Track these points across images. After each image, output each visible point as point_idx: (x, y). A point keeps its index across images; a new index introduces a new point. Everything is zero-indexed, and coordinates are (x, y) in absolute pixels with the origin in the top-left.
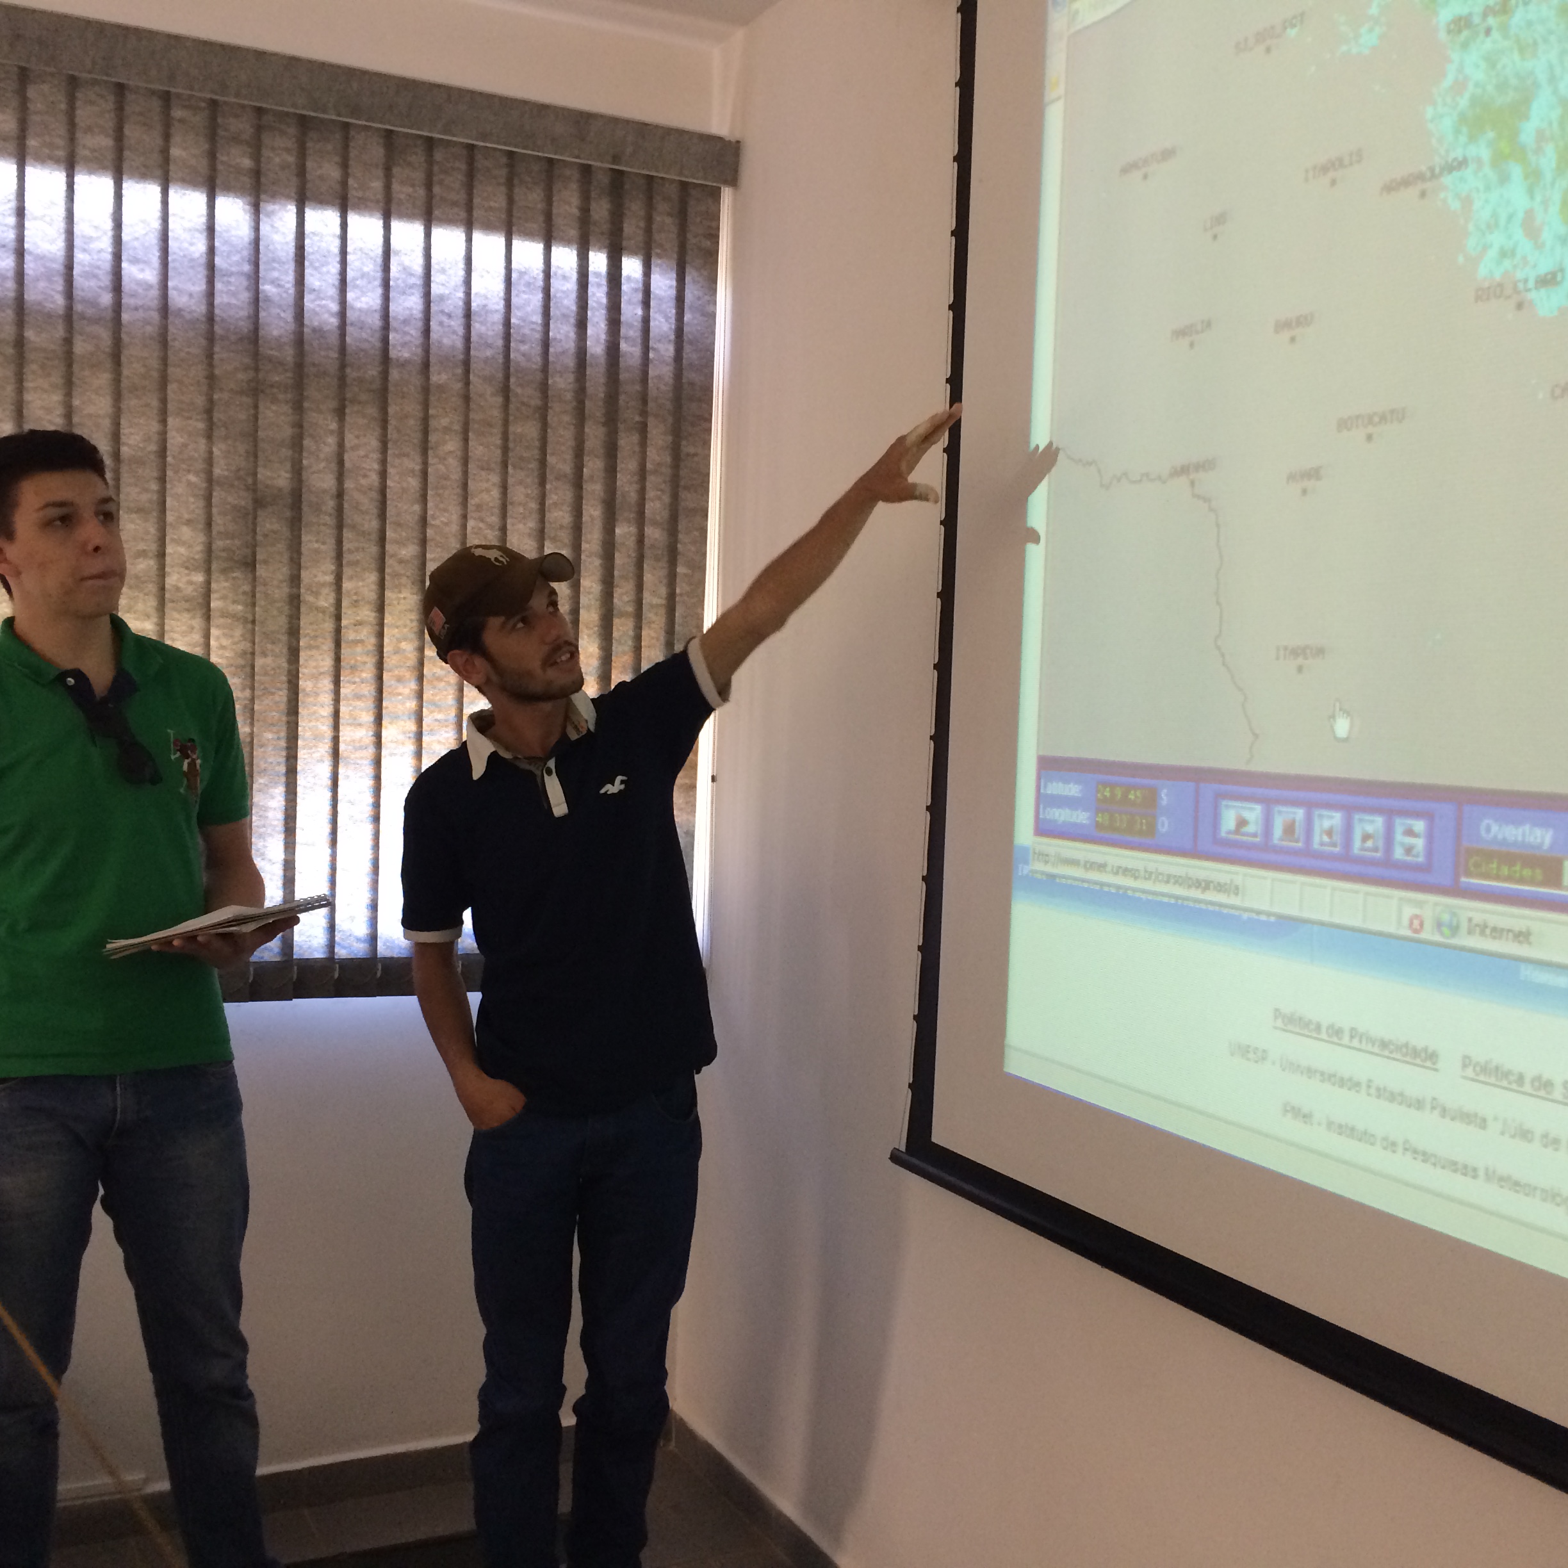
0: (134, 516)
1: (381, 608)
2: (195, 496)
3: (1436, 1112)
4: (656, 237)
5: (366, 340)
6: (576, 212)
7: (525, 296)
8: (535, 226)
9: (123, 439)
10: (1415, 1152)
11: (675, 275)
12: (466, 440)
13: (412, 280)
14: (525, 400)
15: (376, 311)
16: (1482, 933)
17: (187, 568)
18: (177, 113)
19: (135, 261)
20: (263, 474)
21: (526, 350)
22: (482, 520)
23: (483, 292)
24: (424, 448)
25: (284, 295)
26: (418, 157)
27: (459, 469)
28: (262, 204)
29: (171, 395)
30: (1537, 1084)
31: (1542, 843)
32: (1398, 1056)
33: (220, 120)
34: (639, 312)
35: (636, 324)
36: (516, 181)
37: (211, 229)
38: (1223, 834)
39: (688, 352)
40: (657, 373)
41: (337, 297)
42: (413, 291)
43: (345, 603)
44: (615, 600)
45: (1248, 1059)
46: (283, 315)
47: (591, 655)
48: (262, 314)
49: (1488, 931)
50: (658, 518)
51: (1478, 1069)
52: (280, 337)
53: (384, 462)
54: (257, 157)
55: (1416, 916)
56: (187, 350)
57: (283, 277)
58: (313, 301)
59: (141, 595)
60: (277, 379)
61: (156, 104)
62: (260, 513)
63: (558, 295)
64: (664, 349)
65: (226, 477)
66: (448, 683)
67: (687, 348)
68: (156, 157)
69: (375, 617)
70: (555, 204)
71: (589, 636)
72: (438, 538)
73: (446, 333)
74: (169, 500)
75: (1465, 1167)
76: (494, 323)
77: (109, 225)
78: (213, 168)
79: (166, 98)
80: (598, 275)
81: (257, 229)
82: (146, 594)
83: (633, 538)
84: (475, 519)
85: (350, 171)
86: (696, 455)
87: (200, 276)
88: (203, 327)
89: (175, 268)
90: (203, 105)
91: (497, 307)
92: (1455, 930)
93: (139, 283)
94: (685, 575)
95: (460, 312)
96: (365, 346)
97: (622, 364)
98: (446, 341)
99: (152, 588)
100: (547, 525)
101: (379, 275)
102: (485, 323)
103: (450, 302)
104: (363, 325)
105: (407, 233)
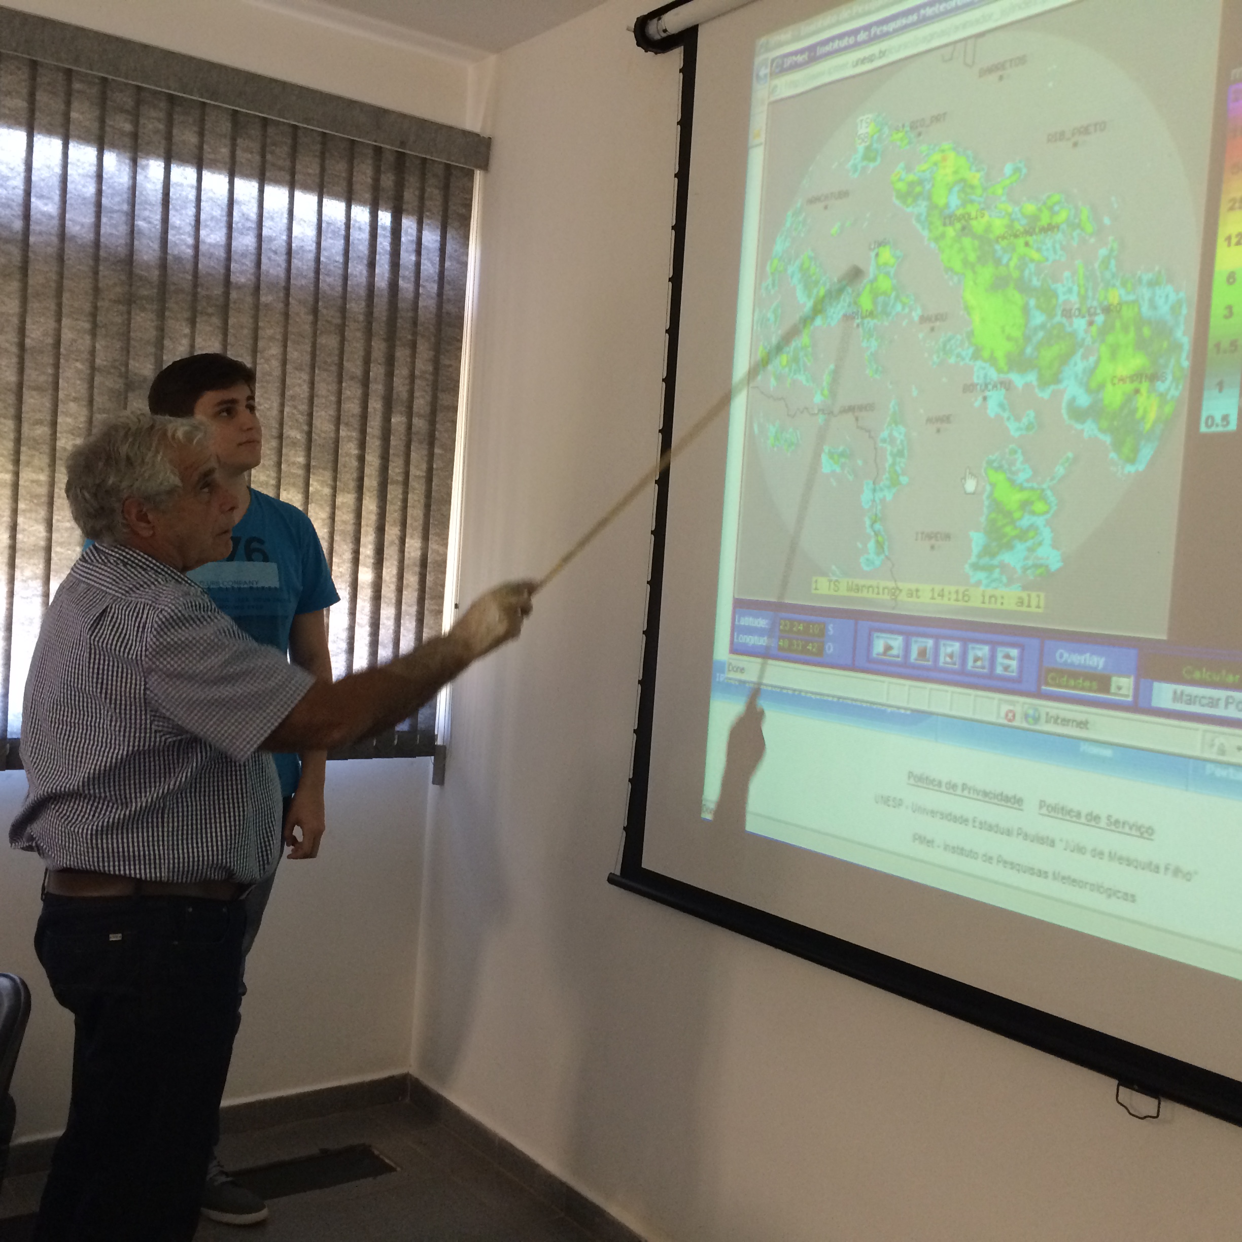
0: (34, 393)
2: (80, 379)
3: (1021, 837)
4: (428, 203)
5: (214, 268)
6: (369, 180)
7: (331, 241)
8: (340, 189)
9: (27, 333)
10: (1005, 862)
11: (439, 233)
12: (285, 346)
13: (249, 224)
14: (329, 319)
15: (221, 245)
16: (1056, 722)
17: (73, 434)
18: (77, 86)
19: (41, 197)
20: (133, 364)
21: (330, 281)
22: (295, 407)
23: (300, 236)
25: (153, 230)
26: (255, 132)
27: (279, 369)
28: (139, 160)
29: (64, 300)
30: (1089, 817)
31: (1098, 666)
32: (996, 801)
33: (109, 93)
34: (413, 258)
35: (410, 267)
36: (327, 155)
37: (99, 176)
38: (874, 655)
39: (448, 291)
40: (425, 304)
41: (192, 233)
42: (249, 232)
44: (390, 472)
45: (889, 806)
46: (151, 244)
47: (371, 512)
48: (136, 243)
49: (1059, 721)
50: (422, 412)
51: (1050, 809)
52: (149, 261)
54: (136, 124)
55: (1011, 711)
56: (78, 267)
57: (152, 216)
58: (174, 235)
59: (37, 453)
60: (146, 293)
61: (61, 77)
62: (130, 395)
63: (356, 242)
64: (430, 287)
65: (105, 366)
67: (447, 287)
68: (59, 119)
70: (355, 174)
71: (370, 497)
73: (273, 266)
74: (61, 381)
75: (1040, 871)
76: (309, 260)
77: (21, 168)
78: (102, 130)
79: (69, 73)
80: (384, 228)
81: (134, 178)
82: (41, 453)
83: (404, 426)
84: (290, 406)
85: (205, 139)
86: (450, 366)
87: (90, 211)
88: (91, 251)
89: (71, 205)
90: (97, 81)
91: (310, 248)
92: (1037, 720)
93: (43, 214)
94: (441, 455)
95: (283, 250)
96: (213, 272)
97: (400, 296)
98: (271, 271)
99: (46, 448)
100: (342, 412)
101: (225, 218)
102: (301, 260)
103: (276, 242)
104: (211, 256)
105: (246, 189)
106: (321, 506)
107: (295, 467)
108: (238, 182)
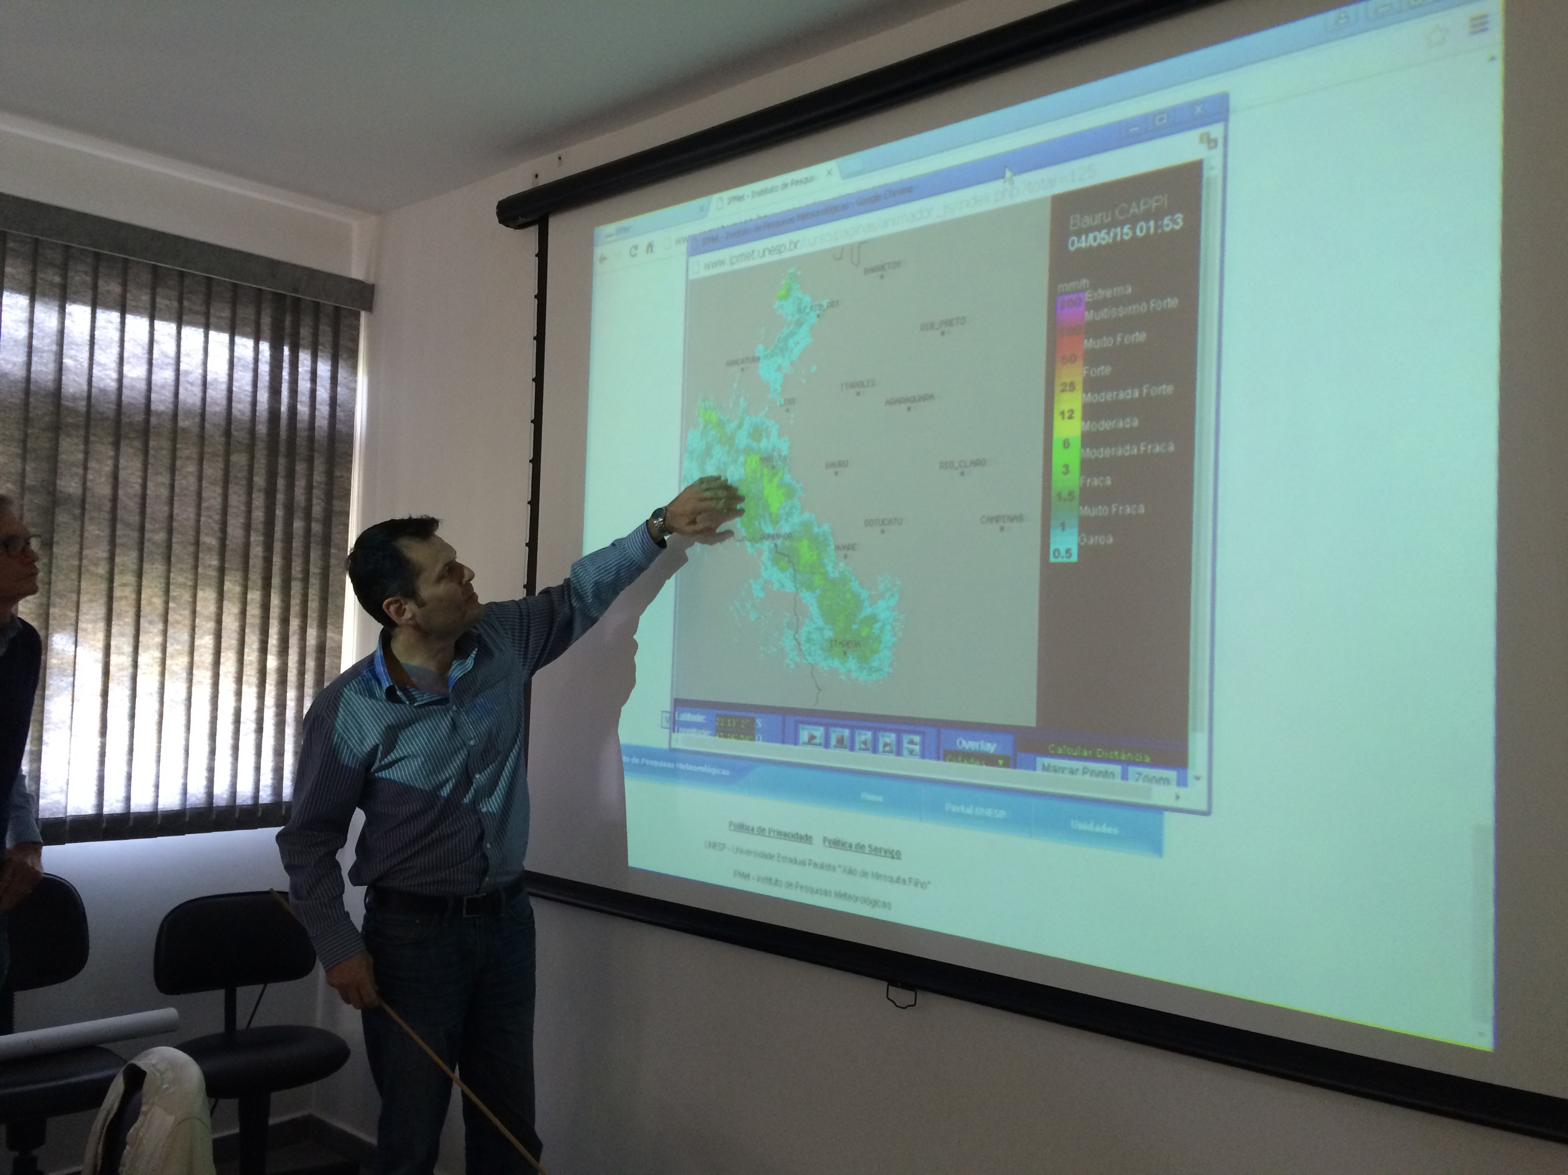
1: (140, 575)
3: (811, 866)
4: (321, 339)
5: (135, 398)
7: (240, 373)
8: (250, 329)
11: (331, 363)
12: (201, 464)
13: (167, 360)
14: (240, 440)
15: (142, 379)
18: (10, 245)
20: (61, 483)
21: (241, 406)
22: (210, 517)
23: (214, 371)
24: (173, 470)
25: (79, 366)
26: (174, 283)
27: (196, 484)
28: (66, 306)
30: (857, 847)
33: (41, 251)
34: (309, 385)
35: (307, 393)
36: (238, 302)
37: (31, 322)
40: (320, 424)
41: (116, 368)
42: (168, 367)
43: (116, 570)
44: (292, 570)
45: (716, 849)
46: (78, 379)
48: (64, 378)
50: (319, 517)
51: (831, 842)
52: (75, 393)
53: (145, 479)
54: (65, 276)
56: (10, 400)
57: (78, 355)
58: (99, 371)
60: (72, 421)
62: (57, 510)
63: (262, 374)
64: (324, 410)
65: (34, 486)
66: (184, 625)
67: (338, 409)
69: (136, 581)
70: (261, 316)
72: (180, 529)
73: (190, 396)
76: (222, 390)
78: (34, 281)
81: (62, 322)
84: (206, 516)
85: (129, 288)
86: (342, 477)
87: (21, 352)
88: (22, 385)
89: (4, 346)
90: (30, 241)
91: (223, 380)
94: (335, 554)
95: (199, 382)
96: (134, 401)
98: (189, 400)
101: (146, 356)
102: (215, 390)
103: (192, 375)
104: (133, 388)
105: (165, 329)
106: (233, 603)
107: (210, 569)
108: (158, 324)
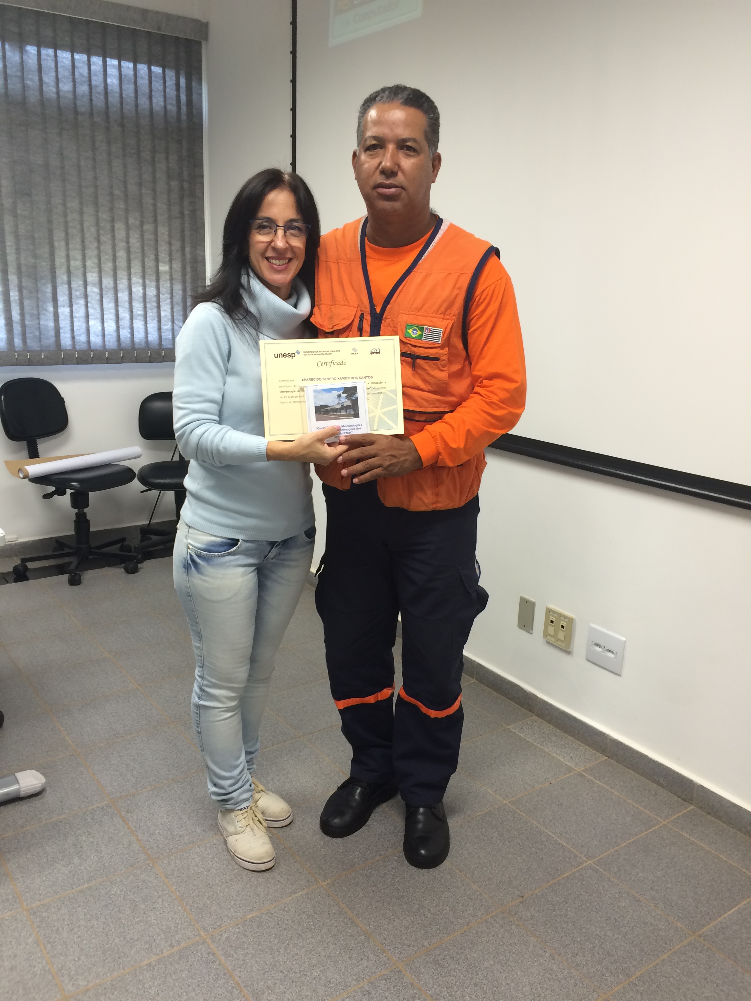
1: (81, 214)
4: (181, 62)
5: (68, 104)
6: (146, 50)
7: (127, 86)
8: (130, 56)
11: (185, 78)
12: (109, 145)
13: (84, 79)
15: (71, 92)
17: (8, 197)
21: (129, 108)
23: (111, 84)
24: (94, 149)
25: (35, 85)
26: (82, 27)
27: (107, 157)
28: (23, 47)
33: (4, 11)
34: (175, 93)
35: (174, 98)
37: (4, 58)
39: (194, 110)
40: (183, 119)
41: (55, 86)
43: (68, 211)
44: (172, 212)
46: (35, 93)
48: (27, 93)
50: (187, 179)
52: (35, 102)
53: (78, 154)
54: (20, 27)
57: (33, 78)
58: (46, 87)
60: (35, 120)
63: (141, 85)
65: (18, 160)
66: (109, 244)
69: (80, 217)
70: (137, 47)
71: (162, 226)
72: (101, 186)
73: (99, 101)
76: (117, 97)
78: (3, 32)
80: (156, 77)
81: (22, 57)
83: (178, 187)
84: (115, 178)
85: (57, 33)
86: (197, 152)
87: (1, 77)
88: (4, 98)
91: (117, 90)
95: (103, 92)
100: (142, 180)
101: (71, 77)
102: (113, 97)
103: (99, 88)
104: (66, 97)
105: (81, 58)
106: (136, 231)
107: (120, 210)
108: (77, 56)
